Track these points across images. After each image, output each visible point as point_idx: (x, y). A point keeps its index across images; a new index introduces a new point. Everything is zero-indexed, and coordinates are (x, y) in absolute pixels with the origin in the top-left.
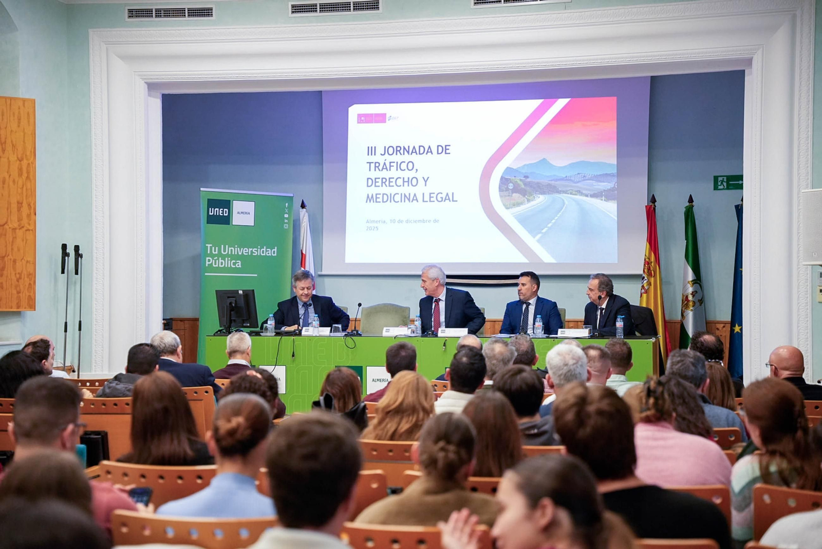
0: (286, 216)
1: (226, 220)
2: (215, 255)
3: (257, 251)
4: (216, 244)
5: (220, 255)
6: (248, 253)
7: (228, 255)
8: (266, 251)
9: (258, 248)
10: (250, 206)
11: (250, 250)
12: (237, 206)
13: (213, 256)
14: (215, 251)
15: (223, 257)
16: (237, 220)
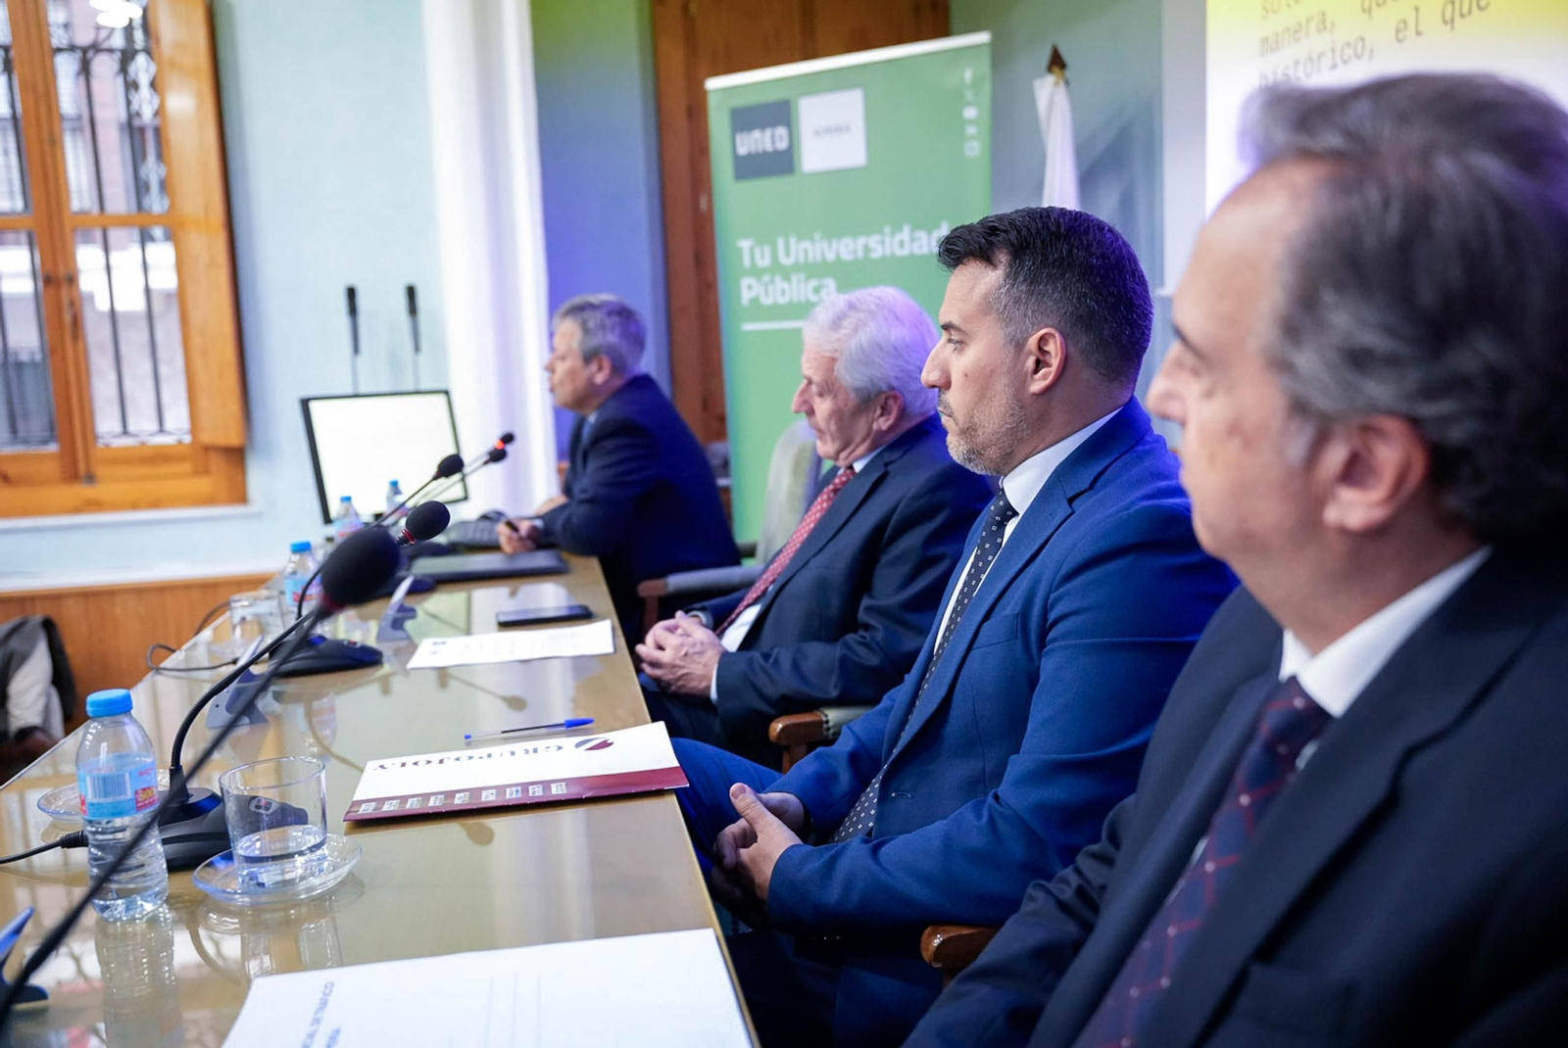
0: (970, 113)
1: (782, 163)
2: (764, 271)
3: (883, 243)
4: (765, 238)
5: (777, 269)
6: (855, 252)
7: (797, 267)
8: (912, 240)
9: (883, 234)
10: (849, 105)
11: (861, 241)
12: (812, 112)
13: (756, 272)
14: (762, 257)
15: (786, 273)
16: (814, 156)
